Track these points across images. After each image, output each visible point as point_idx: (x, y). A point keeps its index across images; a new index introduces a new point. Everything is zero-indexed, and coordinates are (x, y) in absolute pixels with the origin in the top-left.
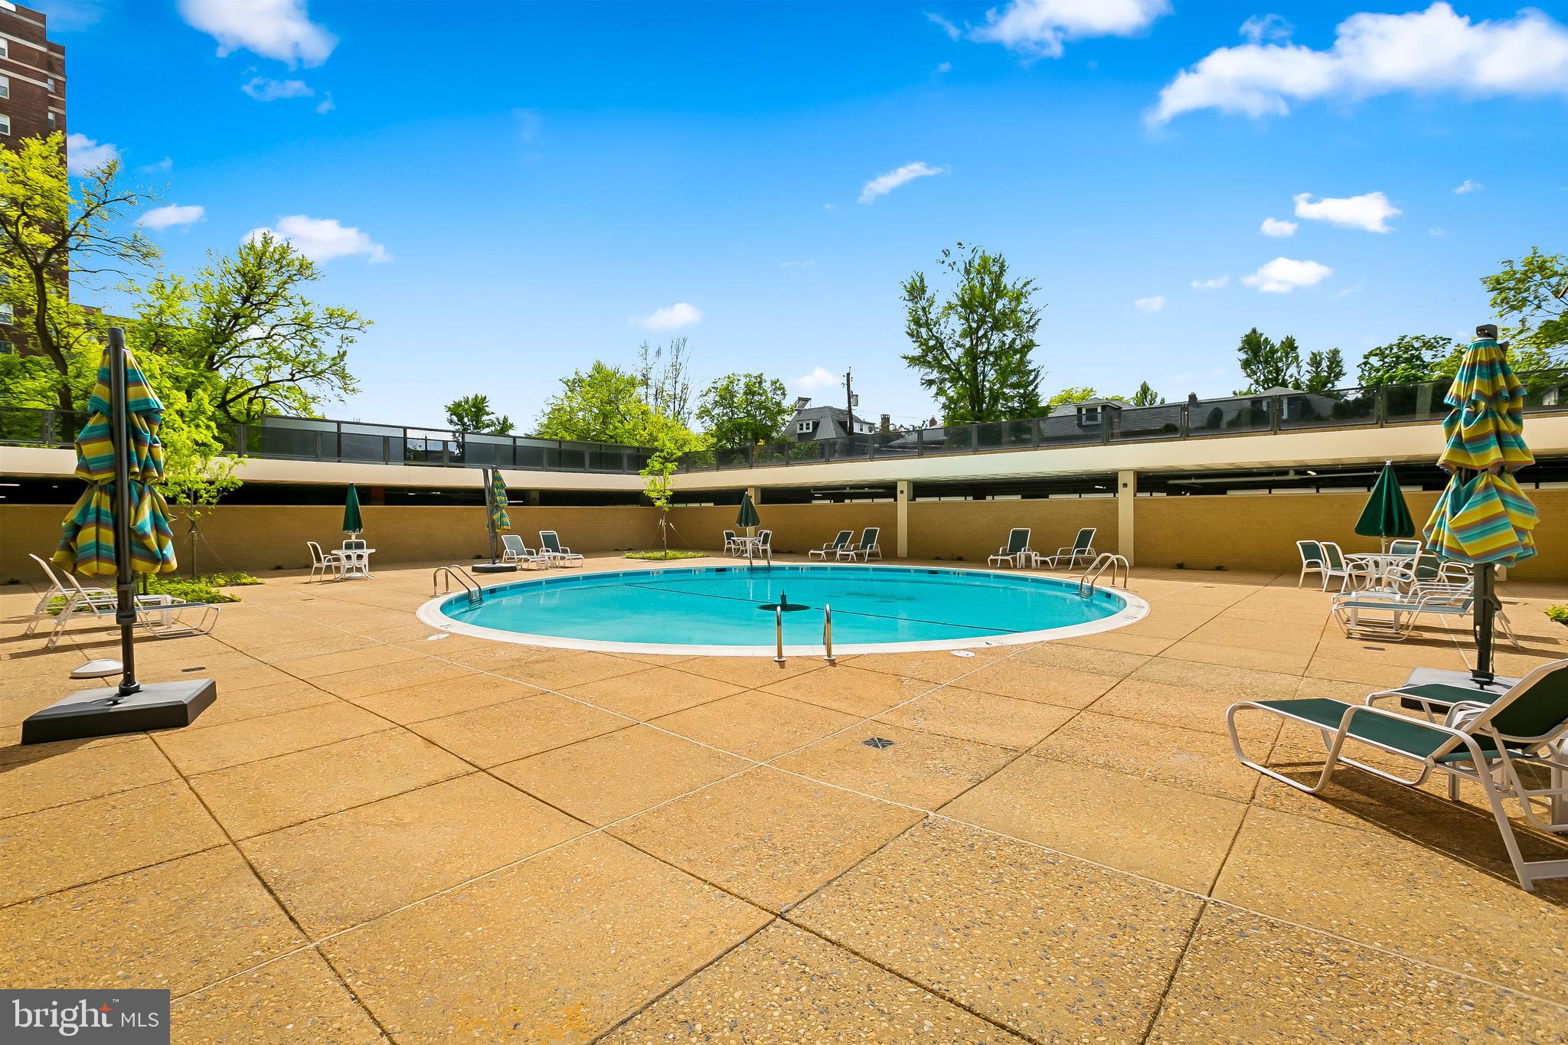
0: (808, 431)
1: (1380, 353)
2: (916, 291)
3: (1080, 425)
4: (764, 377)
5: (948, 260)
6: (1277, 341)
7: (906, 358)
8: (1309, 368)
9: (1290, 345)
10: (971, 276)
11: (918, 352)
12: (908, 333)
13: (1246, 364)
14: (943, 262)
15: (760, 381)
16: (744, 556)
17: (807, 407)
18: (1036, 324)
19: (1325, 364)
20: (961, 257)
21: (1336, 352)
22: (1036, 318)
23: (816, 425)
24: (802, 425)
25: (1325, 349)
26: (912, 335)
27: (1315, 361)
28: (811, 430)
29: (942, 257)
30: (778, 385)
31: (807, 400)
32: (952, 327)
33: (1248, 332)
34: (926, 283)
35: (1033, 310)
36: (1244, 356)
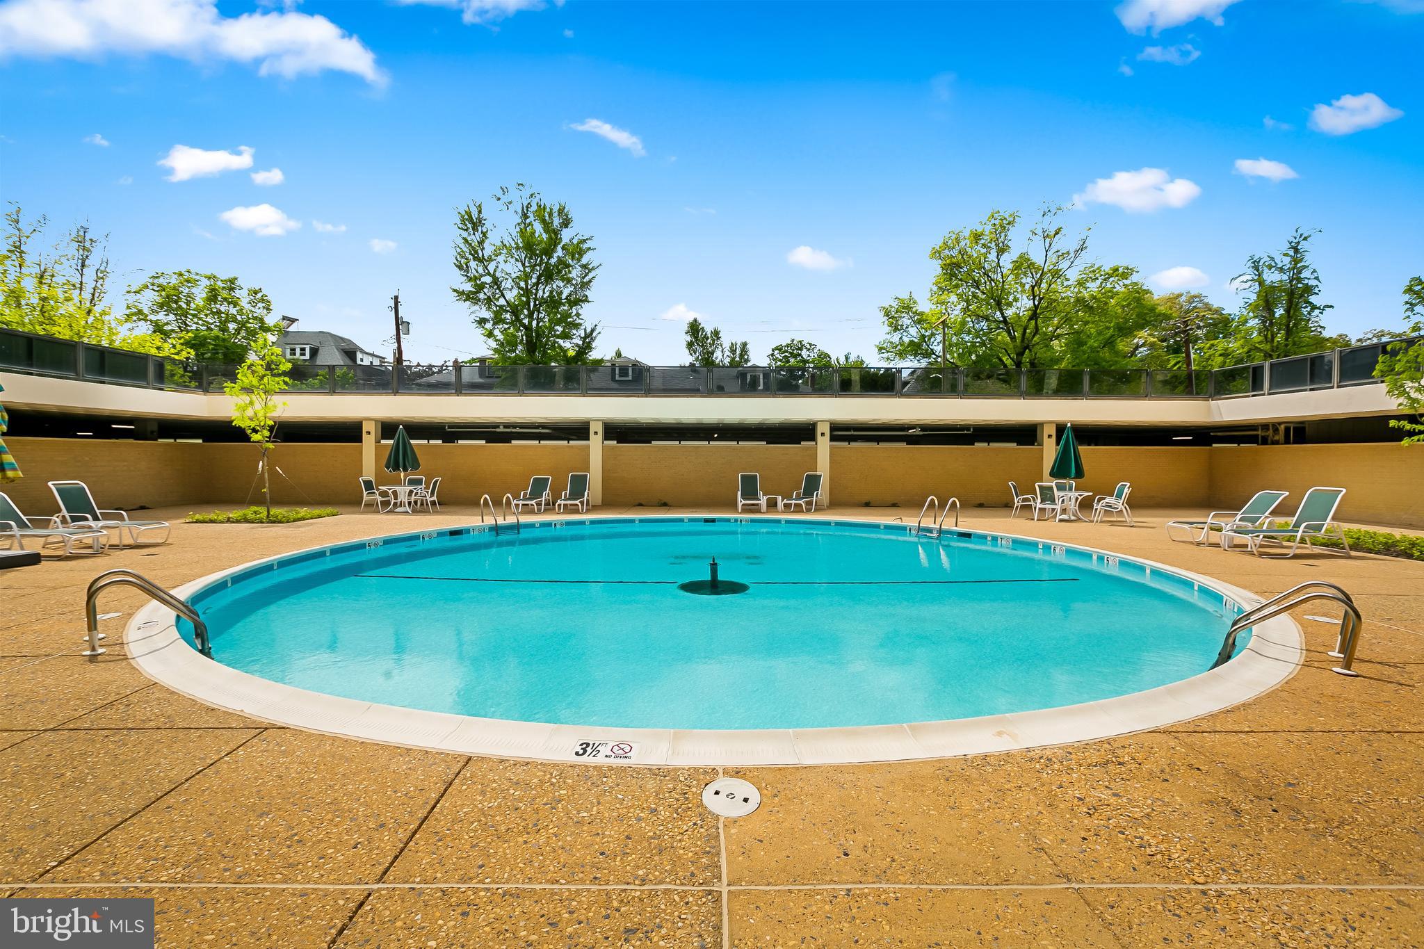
0: (302, 357)
1: (779, 348)
2: (472, 222)
3: (613, 379)
4: (238, 282)
5: (505, 199)
6: (709, 330)
7: (455, 291)
8: (729, 354)
9: (716, 333)
10: (528, 221)
11: (468, 287)
12: (456, 266)
13: (690, 345)
14: (499, 199)
15: (232, 284)
16: (396, 510)
17: (293, 328)
18: (590, 281)
19: (738, 352)
20: (519, 199)
21: (745, 345)
22: (591, 275)
23: (314, 352)
24: (294, 350)
25: (739, 341)
26: (460, 267)
27: (733, 350)
28: (307, 357)
29: (500, 194)
30: (259, 296)
31: (293, 321)
32: (509, 268)
33: (691, 319)
34: (483, 215)
35: (590, 267)
36: (689, 338)
